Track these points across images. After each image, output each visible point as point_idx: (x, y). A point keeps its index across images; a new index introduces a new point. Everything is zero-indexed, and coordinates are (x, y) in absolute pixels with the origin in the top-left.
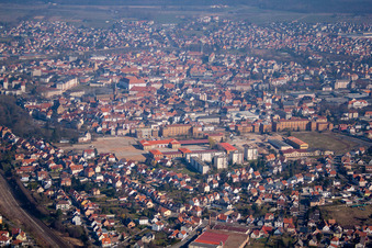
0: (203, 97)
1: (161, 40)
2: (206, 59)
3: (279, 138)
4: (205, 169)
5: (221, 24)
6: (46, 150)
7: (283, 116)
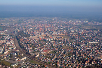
0: (50, 31)
1: (46, 22)
2: (52, 25)
3: (59, 36)
4: (47, 41)
5: (56, 20)
6: (25, 38)
7: (61, 33)
